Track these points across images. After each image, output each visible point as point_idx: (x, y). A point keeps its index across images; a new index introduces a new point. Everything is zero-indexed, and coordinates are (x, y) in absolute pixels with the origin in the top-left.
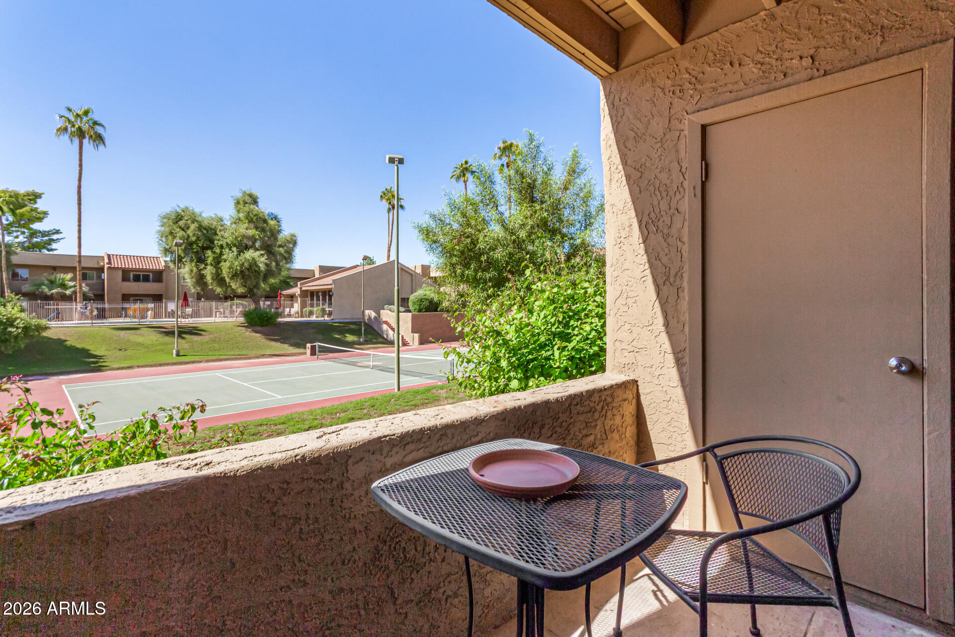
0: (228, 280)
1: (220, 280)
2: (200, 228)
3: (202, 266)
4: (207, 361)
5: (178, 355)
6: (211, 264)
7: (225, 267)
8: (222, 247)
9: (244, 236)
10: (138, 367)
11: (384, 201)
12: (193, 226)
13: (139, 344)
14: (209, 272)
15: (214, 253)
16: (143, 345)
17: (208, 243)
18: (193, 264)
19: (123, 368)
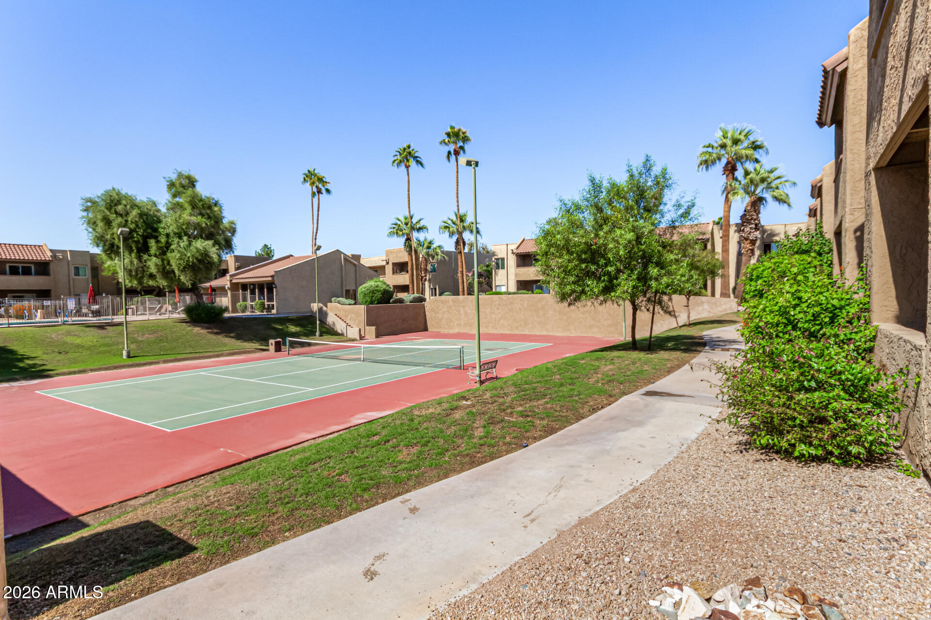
0: (177, 272)
1: (167, 273)
2: (141, 215)
3: (145, 257)
4: (165, 362)
5: (129, 356)
6: (155, 256)
7: (174, 258)
8: (168, 235)
9: (188, 224)
10: (92, 370)
11: (308, 185)
12: (135, 212)
13: (78, 346)
14: (152, 264)
15: (158, 242)
16: (83, 346)
17: (149, 231)
18: (133, 255)
19: (75, 373)
